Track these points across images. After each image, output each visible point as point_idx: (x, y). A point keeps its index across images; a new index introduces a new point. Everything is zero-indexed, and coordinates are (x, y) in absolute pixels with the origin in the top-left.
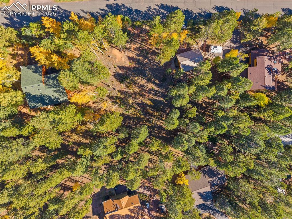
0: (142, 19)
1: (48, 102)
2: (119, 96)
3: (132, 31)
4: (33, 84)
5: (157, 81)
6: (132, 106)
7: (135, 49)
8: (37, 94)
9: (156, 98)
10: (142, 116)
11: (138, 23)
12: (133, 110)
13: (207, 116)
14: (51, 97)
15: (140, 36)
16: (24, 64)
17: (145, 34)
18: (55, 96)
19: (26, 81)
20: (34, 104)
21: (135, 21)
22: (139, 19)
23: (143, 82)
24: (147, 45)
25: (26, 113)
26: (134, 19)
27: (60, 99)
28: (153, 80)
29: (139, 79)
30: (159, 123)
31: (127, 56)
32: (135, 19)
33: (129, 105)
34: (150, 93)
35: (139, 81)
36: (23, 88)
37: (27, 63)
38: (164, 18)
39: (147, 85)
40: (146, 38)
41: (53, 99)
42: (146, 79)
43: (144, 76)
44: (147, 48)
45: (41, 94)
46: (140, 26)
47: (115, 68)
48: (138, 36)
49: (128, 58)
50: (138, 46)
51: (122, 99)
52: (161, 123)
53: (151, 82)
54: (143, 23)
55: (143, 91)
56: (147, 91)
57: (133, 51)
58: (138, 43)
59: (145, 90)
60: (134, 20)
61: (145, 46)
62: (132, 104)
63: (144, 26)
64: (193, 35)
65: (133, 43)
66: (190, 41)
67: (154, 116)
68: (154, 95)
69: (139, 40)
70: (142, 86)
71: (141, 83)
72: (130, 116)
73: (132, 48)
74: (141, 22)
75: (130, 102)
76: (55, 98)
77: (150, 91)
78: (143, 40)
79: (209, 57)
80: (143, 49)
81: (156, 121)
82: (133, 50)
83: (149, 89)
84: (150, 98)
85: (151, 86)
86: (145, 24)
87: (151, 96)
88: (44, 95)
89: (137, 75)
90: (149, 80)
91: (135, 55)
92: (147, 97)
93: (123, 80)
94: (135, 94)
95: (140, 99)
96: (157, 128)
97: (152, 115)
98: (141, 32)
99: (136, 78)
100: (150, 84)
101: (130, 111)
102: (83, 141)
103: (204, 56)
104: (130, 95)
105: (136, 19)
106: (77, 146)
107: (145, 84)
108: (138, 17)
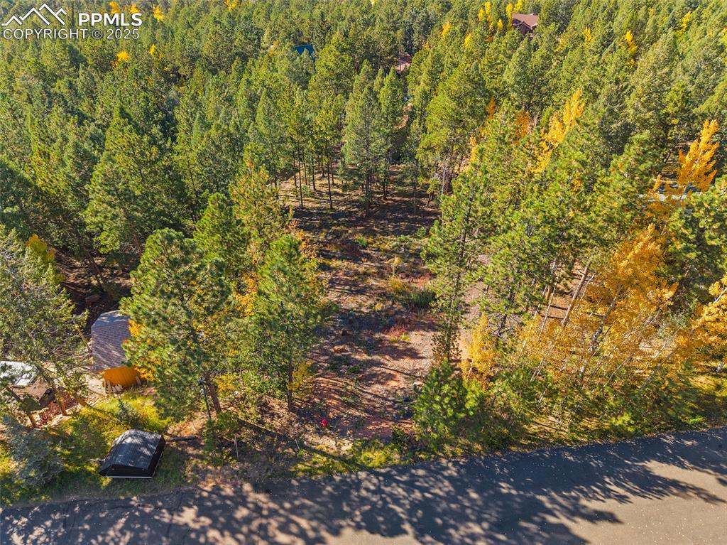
0: (358, 485)
7: (389, 378)
11: (376, 462)
17: (339, 417)
21: (395, 467)
22: (375, 481)
26: (405, 478)
31: (422, 358)
32: (398, 482)
38: (227, 497)
40: (336, 399)
46: (367, 445)
49: (416, 354)
54: (352, 464)
57: (398, 372)
60: (401, 473)
63: (347, 447)
73: (401, 379)
74: (363, 468)
82: (398, 375)
86: (343, 459)
105: (389, 479)
108: (378, 491)
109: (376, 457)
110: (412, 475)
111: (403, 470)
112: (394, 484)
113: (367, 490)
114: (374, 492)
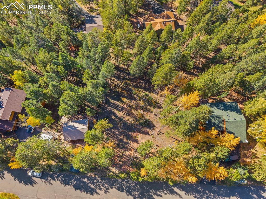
0: (118, 180)
1: (220, 104)
2: (152, 108)
3: (131, 168)
4: (234, 121)
5: (113, 117)
6: (141, 98)
7: (130, 149)
8: (230, 112)
9: (117, 102)
10: (133, 89)
12: (140, 95)
13: (73, 82)
14: (217, 108)
15: (123, 162)
16: (244, 149)
17: (117, 164)
18: (213, 108)
19: (241, 125)
20: (233, 104)
21: (125, 178)
22: (121, 180)
23: (127, 118)
24: (118, 152)
25: (239, 104)
27: (209, 106)
28: (117, 119)
29: (130, 122)
30: (119, 82)
32: (125, 181)
33: (144, 100)
34: (122, 108)
35: (131, 120)
36: (244, 119)
37: (241, 149)
39: (123, 115)
41: (215, 106)
42: (124, 120)
43: (125, 123)
44: (118, 149)
45: (227, 111)
46: (121, 172)
47: (153, 135)
48: (125, 163)
49: (138, 142)
50: (127, 152)
51: (149, 105)
52: (116, 82)
53: (119, 117)
54: (117, 176)
55: (129, 110)
56: (124, 110)
57: (133, 148)
58: (126, 156)
59: (126, 111)
61: (119, 151)
62: (140, 100)
63: (117, 172)
64: (66, 156)
65: (131, 156)
66: (71, 150)
67: (121, 88)
68: (118, 106)
69: (124, 158)
70: (129, 114)
71: (128, 117)
72: (144, 90)
73: (133, 152)
74: (119, 177)
75: (142, 102)
76: (213, 107)
77: (122, 109)
78: (120, 157)
79: (56, 133)
80: (122, 149)
81: (121, 84)
83: (122, 111)
84: (123, 104)
85: (120, 114)
86: (116, 174)
87: (121, 105)
88: (223, 110)
89: (132, 125)
90: (121, 119)
91: (131, 144)
92: (125, 105)
93: (147, 122)
94: (136, 109)
95: (132, 103)
96: (121, 79)
97: (123, 89)
98: (121, 166)
99: (133, 122)
100: (120, 116)
101: (143, 94)
102: (189, 76)
103: (60, 135)
104: (141, 108)
105: (123, 180)
106: (194, 73)
107: (125, 116)
108: (121, 182)
109: (122, 176)
110: (128, 180)
111: (127, 179)
112: (124, 182)
113: (119, 182)
114: (120, 182)
